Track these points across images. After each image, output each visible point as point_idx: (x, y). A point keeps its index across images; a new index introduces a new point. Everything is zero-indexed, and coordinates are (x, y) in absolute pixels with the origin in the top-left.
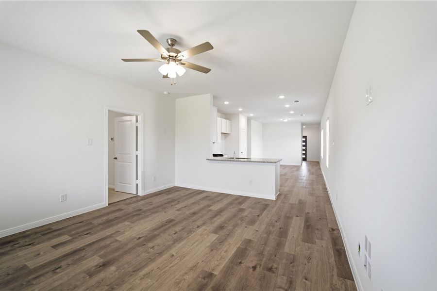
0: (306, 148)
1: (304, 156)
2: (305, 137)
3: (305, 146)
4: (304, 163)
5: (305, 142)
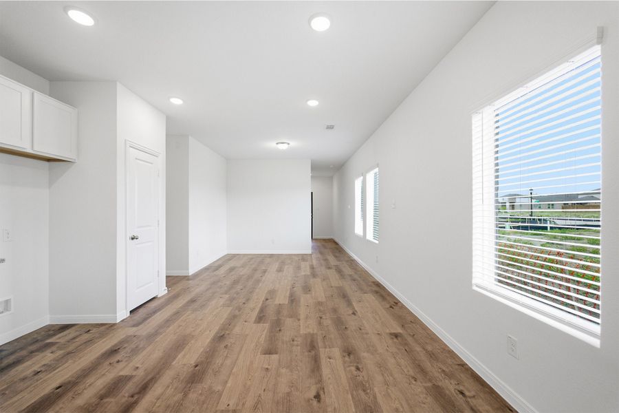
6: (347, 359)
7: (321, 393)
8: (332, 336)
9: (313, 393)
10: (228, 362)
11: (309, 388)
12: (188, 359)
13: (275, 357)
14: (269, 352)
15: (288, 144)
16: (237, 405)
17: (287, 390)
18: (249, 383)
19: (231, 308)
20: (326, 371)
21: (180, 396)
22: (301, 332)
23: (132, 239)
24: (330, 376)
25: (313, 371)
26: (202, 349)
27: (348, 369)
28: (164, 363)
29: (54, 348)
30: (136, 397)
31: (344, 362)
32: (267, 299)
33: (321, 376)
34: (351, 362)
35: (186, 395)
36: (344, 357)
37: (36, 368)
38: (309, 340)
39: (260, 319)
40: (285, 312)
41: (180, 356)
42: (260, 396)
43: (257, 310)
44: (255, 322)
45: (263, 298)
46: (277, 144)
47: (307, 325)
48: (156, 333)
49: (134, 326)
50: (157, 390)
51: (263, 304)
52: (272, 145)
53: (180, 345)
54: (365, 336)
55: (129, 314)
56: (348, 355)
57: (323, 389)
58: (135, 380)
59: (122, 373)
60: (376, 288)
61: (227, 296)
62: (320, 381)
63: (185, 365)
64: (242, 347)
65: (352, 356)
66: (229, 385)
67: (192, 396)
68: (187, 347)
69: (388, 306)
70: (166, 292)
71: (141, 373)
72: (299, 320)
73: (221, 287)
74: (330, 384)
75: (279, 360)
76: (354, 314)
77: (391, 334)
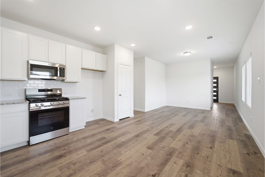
0: (218, 90)
1: (215, 98)
2: (217, 78)
3: (217, 87)
4: (215, 106)
5: (217, 83)
6: (184, 168)
7: (157, 175)
8: (185, 154)
9: (153, 173)
10: (132, 145)
11: (154, 170)
12: (123, 139)
13: (150, 151)
14: (149, 148)
15: (190, 52)
16: (123, 161)
17: (144, 166)
18: (133, 156)
19: (149, 127)
20: (167, 168)
21: (112, 149)
22: (170, 146)
23: (120, 95)
24: (167, 171)
25: (161, 164)
26: (128, 138)
27: (180, 173)
28: (116, 138)
29: (98, 124)
30: (103, 144)
31: (181, 169)
32: (167, 127)
33: (163, 168)
34: (185, 171)
35: (113, 150)
36: (183, 166)
37: (92, 128)
38: (171, 151)
39: (157, 134)
40: (171, 135)
41: (121, 137)
42: (132, 162)
43: (158, 130)
44: (153, 135)
45: (166, 126)
46: (184, 53)
47: (176, 144)
48: (121, 128)
49: (118, 124)
50: (109, 145)
51: (164, 128)
52: (182, 54)
53: (123, 134)
54: (208, 162)
55: (119, 120)
56: (187, 167)
57: (159, 174)
58: (106, 139)
59: (105, 136)
60: (244, 139)
61: (152, 122)
62: (161, 170)
63: (120, 141)
64: (141, 142)
65: (189, 168)
66: (127, 153)
67: (115, 151)
68: (125, 135)
69: (245, 152)
70: (133, 116)
71: (109, 138)
72: (174, 140)
73: (152, 118)
74: (165, 174)
75: (151, 153)
76: (211, 148)
77: (231, 170)
